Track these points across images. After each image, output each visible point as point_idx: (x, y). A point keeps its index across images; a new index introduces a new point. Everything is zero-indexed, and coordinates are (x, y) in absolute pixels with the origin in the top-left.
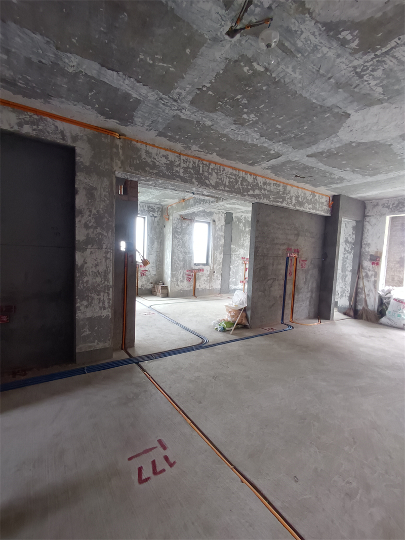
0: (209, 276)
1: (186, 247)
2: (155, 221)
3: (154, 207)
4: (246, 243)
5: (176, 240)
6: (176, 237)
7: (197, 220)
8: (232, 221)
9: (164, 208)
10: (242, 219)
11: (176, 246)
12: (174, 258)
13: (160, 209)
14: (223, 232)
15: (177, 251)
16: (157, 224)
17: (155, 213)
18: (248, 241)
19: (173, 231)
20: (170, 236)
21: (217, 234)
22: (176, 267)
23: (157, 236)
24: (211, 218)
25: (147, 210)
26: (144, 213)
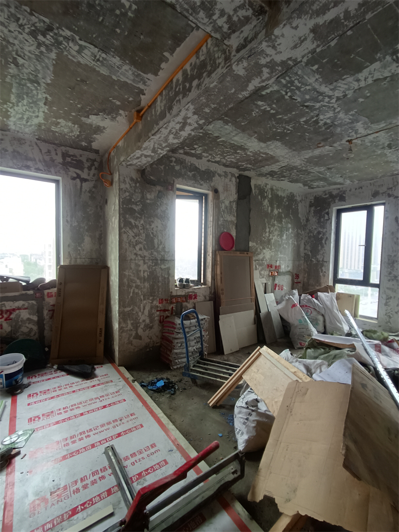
1: (156, 246)
2: (83, 190)
3: (81, 156)
4: (274, 238)
5: (130, 232)
6: (130, 223)
7: (178, 186)
8: (250, 194)
9: (104, 161)
10: (267, 190)
11: (130, 246)
12: (127, 273)
13: (95, 163)
14: (234, 216)
15: (135, 256)
16: (89, 196)
17: (83, 172)
18: (276, 233)
19: (121, 209)
20: (115, 221)
21: (222, 219)
22: (131, 295)
23: (90, 223)
24: (210, 185)
25: (60, 163)
26: (52, 170)
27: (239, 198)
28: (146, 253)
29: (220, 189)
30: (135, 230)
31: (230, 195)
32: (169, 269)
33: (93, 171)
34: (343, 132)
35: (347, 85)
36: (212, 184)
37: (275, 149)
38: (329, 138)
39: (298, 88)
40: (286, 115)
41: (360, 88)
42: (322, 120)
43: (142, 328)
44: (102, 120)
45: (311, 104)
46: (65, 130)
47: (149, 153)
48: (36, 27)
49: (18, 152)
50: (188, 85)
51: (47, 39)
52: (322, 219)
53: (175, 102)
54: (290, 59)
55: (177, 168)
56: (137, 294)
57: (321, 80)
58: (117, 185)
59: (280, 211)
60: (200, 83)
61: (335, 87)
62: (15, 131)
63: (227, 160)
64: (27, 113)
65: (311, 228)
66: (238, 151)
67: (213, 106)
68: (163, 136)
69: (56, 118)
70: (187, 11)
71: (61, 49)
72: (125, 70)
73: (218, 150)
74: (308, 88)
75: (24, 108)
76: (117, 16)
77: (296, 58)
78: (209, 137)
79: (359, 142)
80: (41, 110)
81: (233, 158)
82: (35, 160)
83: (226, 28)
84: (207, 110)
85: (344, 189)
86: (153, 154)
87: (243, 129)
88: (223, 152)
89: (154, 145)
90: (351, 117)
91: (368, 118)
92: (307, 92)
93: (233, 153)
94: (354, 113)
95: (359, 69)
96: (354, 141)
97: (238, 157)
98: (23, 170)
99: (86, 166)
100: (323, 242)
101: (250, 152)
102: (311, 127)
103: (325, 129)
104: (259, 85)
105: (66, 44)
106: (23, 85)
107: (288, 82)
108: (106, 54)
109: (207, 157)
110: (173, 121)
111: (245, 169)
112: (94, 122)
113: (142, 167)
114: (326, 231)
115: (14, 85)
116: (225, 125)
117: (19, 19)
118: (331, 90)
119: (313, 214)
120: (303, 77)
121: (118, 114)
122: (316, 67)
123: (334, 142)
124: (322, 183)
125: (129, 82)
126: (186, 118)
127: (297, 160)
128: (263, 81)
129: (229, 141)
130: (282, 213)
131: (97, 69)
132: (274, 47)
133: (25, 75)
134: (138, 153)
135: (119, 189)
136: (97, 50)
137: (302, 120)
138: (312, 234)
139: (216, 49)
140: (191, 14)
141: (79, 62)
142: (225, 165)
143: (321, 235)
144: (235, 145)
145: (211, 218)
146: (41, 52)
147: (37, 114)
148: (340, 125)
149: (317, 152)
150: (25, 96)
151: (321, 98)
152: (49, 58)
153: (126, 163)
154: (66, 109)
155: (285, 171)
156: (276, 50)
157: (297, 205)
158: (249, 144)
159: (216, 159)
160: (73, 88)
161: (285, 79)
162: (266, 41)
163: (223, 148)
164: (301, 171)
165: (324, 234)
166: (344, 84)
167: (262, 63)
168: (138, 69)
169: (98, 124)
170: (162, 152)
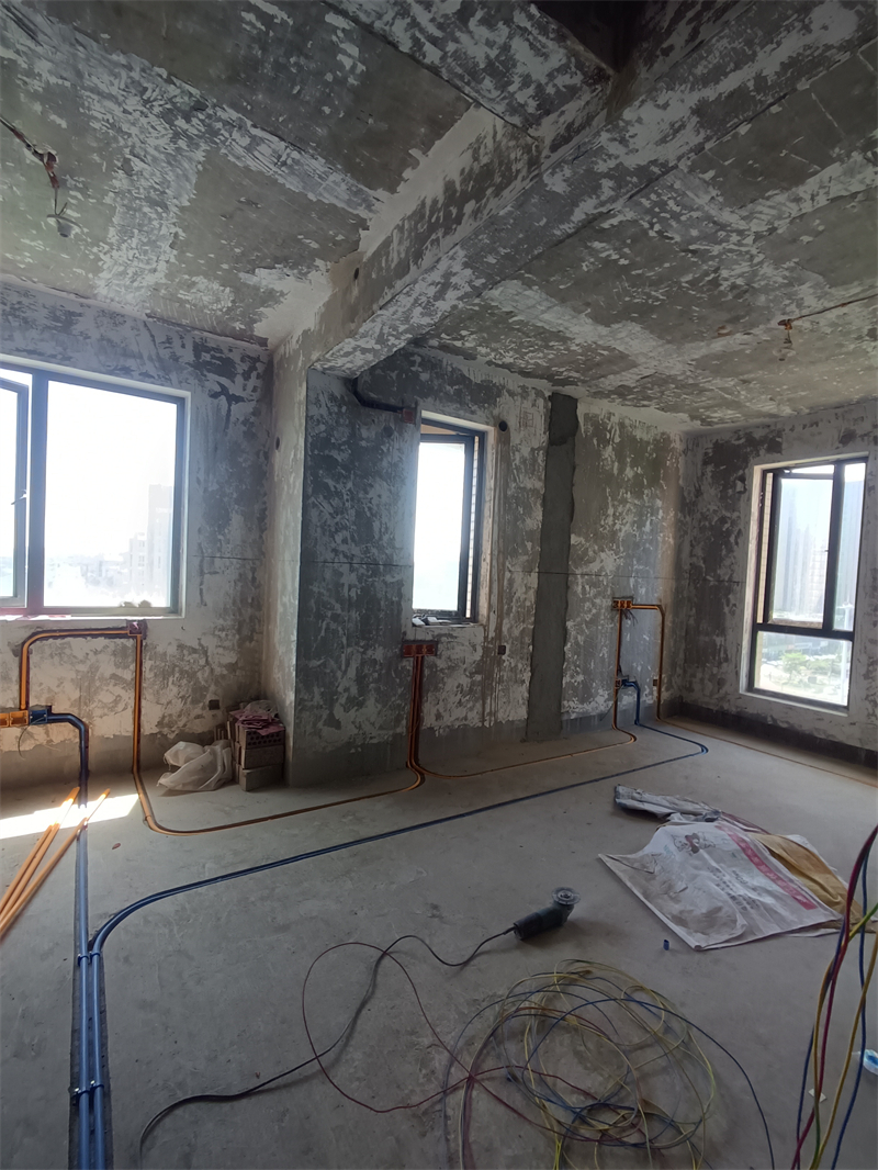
0: (480, 668)
1: (377, 537)
2: (232, 419)
3: (231, 351)
4: (625, 529)
5: (325, 504)
6: (326, 486)
7: (426, 414)
8: (575, 435)
9: (275, 362)
10: (612, 427)
11: (324, 534)
12: (315, 589)
13: (258, 365)
14: (540, 479)
15: (332, 555)
16: (244, 432)
17: (234, 382)
18: (630, 518)
19: (309, 459)
20: (294, 482)
21: (514, 485)
22: (323, 633)
23: (244, 487)
24: (491, 413)
25: (189, 364)
26: (173, 376)
27: (552, 442)
28: (356, 550)
29: (512, 423)
30: (336, 501)
31: (532, 436)
32: (400, 584)
33: (253, 381)
34: (772, 305)
35: (775, 209)
36: (496, 412)
37: (628, 339)
38: (744, 317)
39: (676, 216)
40: (652, 269)
41: (801, 217)
42: (726, 280)
43: (342, 705)
44: (280, 279)
45: (702, 248)
46: (204, 298)
47: (370, 344)
48: (174, 104)
49: (109, 341)
50: (454, 211)
51: (193, 126)
52: (730, 491)
53: (428, 243)
54: (654, 162)
55: (425, 377)
56: (335, 632)
57: (721, 199)
58: (303, 408)
59: (639, 471)
60: (479, 208)
61: (751, 213)
62: (106, 297)
63: (527, 362)
64: (135, 263)
65: (705, 510)
66: (551, 344)
67: (503, 251)
68: (401, 310)
69: (191, 274)
70: (461, 78)
71: (216, 143)
72: (334, 182)
73: (511, 341)
74: (695, 214)
75: (131, 253)
76: (327, 84)
77: (667, 161)
78: (492, 314)
79: (805, 324)
80: (162, 257)
81: (540, 358)
82: (141, 357)
83: (532, 106)
84: (491, 260)
85: (779, 426)
86: (378, 347)
87: (563, 298)
88: (521, 345)
89: (381, 329)
90: (787, 273)
91: (824, 277)
92: (692, 223)
93: (541, 346)
94: (792, 264)
95: (799, 177)
96: (794, 324)
97: (551, 356)
98: (117, 375)
99: (240, 371)
100: (732, 539)
101: (577, 345)
102: (703, 293)
103: (734, 297)
104: (595, 212)
105: (227, 135)
106: (135, 210)
107: (655, 204)
108: (300, 153)
109: (488, 354)
110: (423, 280)
111: (566, 382)
112: (264, 283)
113: (353, 373)
114: (739, 517)
115: (119, 209)
116: (525, 290)
117: (146, 89)
118: (743, 218)
119: (710, 480)
120: (684, 194)
121: (311, 266)
122: (711, 174)
123: (753, 325)
124: (730, 412)
125: (340, 205)
126: (448, 275)
127: (675, 362)
128: (603, 204)
129: (533, 321)
130: (642, 476)
131: (281, 180)
132: (623, 141)
133: (142, 191)
134: (349, 343)
135: (307, 416)
136: (283, 144)
137: (683, 280)
138: (707, 524)
139: (512, 143)
140: (468, 84)
141: (247, 168)
142: (524, 373)
143: (727, 526)
144: (545, 331)
145: (490, 483)
146: (178, 150)
147: (154, 265)
148: (766, 290)
149: (718, 346)
150: (136, 231)
151: (722, 234)
152: (190, 160)
153: (321, 365)
154: (212, 256)
155: (649, 385)
156: (627, 146)
157: (677, 459)
158: (575, 329)
159: (504, 360)
160: (229, 216)
161: (649, 199)
162: (607, 131)
163: (520, 338)
164: (683, 386)
165: (734, 523)
166: (770, 207)
167: (599, 171)
168: (358, 181)
169: (271, 286)
170: (397, 342)
